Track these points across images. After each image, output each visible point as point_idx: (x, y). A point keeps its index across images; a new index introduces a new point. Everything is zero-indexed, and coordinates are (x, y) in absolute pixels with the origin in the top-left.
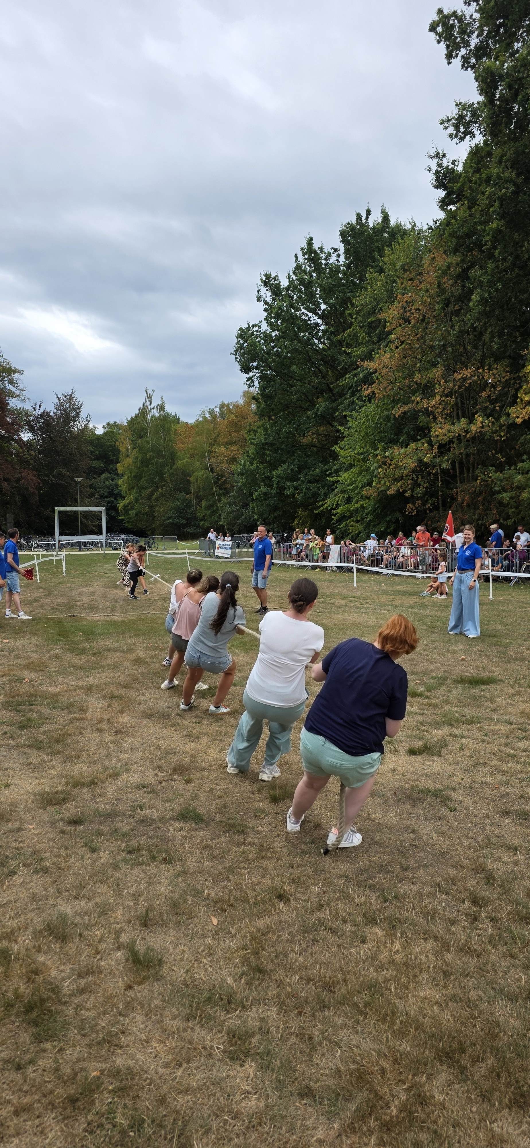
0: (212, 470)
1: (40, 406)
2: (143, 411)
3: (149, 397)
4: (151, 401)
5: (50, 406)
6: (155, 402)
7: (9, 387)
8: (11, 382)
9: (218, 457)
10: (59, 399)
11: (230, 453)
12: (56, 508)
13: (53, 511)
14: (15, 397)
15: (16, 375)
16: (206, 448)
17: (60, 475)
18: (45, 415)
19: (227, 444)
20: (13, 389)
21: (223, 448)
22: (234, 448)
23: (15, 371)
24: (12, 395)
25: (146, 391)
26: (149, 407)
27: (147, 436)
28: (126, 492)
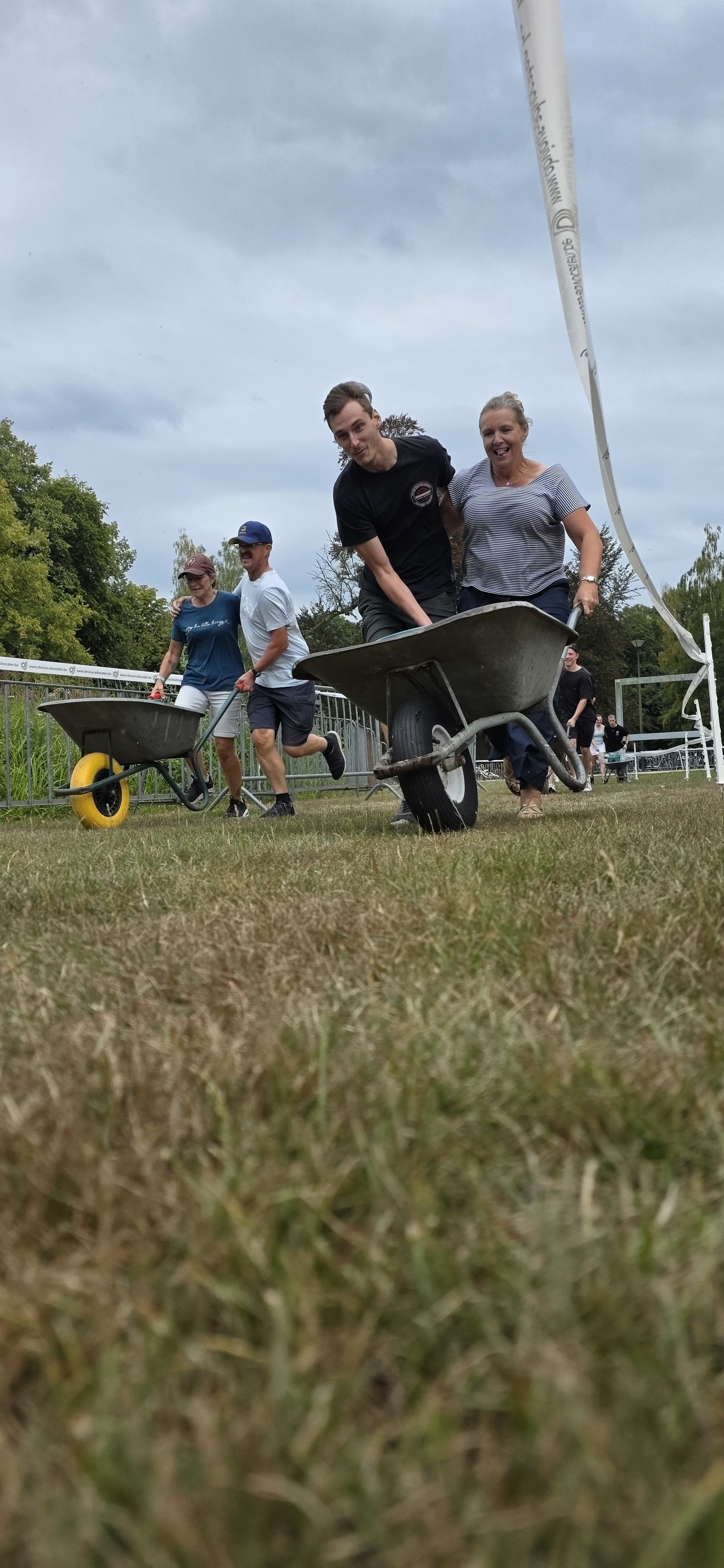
2: (702, 564)
3: (712, 539)
4: (715, 545)
12: (617, 681)
25: (706, 531)
26: (712, 555)
27: (709, 601)
28: (674, 696)
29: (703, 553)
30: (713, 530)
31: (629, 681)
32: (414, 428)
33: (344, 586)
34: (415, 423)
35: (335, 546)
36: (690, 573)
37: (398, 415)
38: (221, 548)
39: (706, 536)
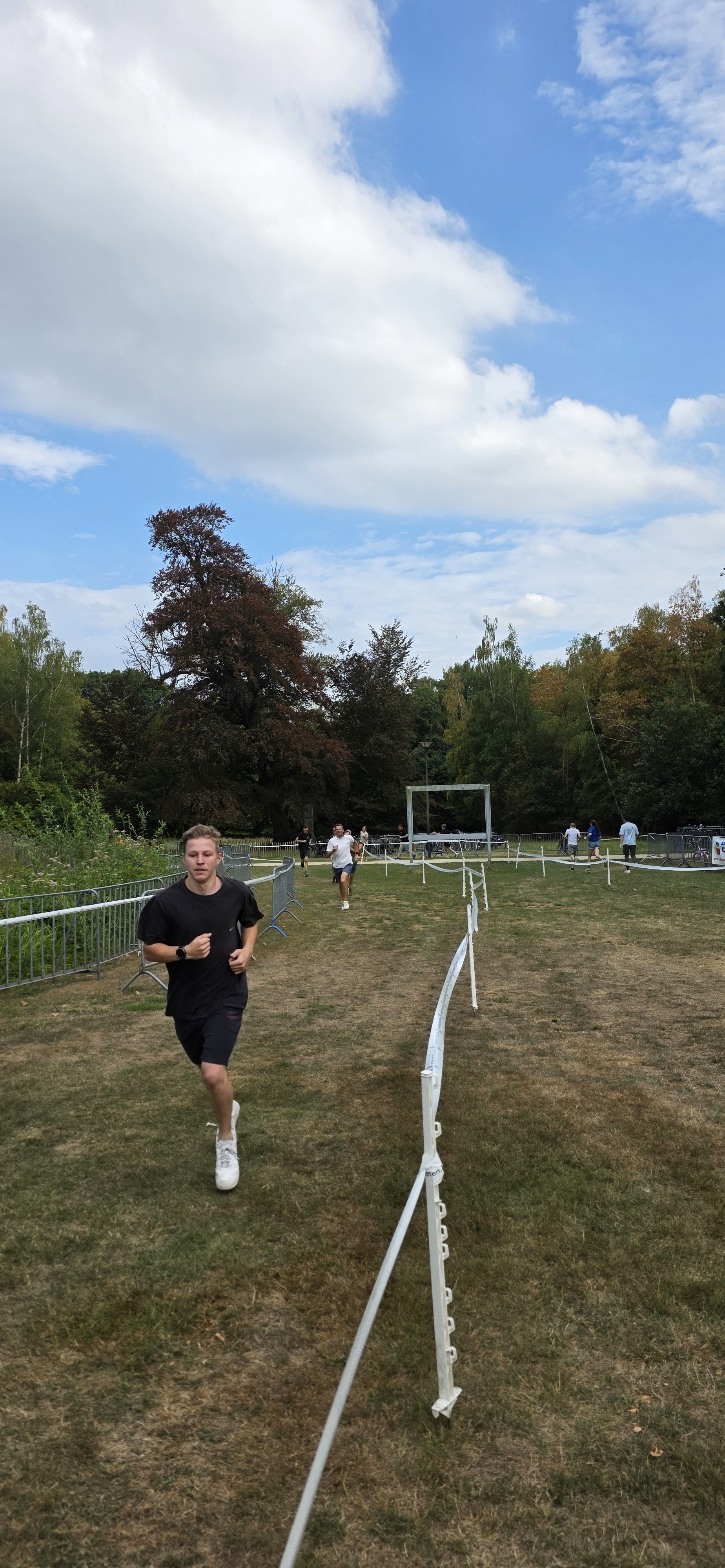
0: (598, 731)
1: (350, 646)
2: (483, 652)
3: (491, 629)
4: (493, 636)
5: (364, 647)
6: (501, 637)
7: (303, 625)
8: (305, 619)
9: (608, 709)
10: (376, 635)
11: (628, 702)
12: (409, 788)
13: (404, 792)
14: (312, 639)
15: (313, 607)
16: (587, 697)
17: (380, 745)
18: (357, 659)
19: (622, 689)
20: (308, 628)
21: (615, 696)
22: (634, 693)
23: (311, 602)
24: (309, 637)
25: (485, 621)
26: (491, 644)
27: (488, 687)
28: (457, 769)
29: (483, 641)
30: (492, 622)
31: (418, 788)
32: (223, 517)
33: (153, 659)
34: (224, 512)
35: (146, 625)
36: (471, 660)
37: (208, 504)
38: (26, 611)
39: (485, 626)
